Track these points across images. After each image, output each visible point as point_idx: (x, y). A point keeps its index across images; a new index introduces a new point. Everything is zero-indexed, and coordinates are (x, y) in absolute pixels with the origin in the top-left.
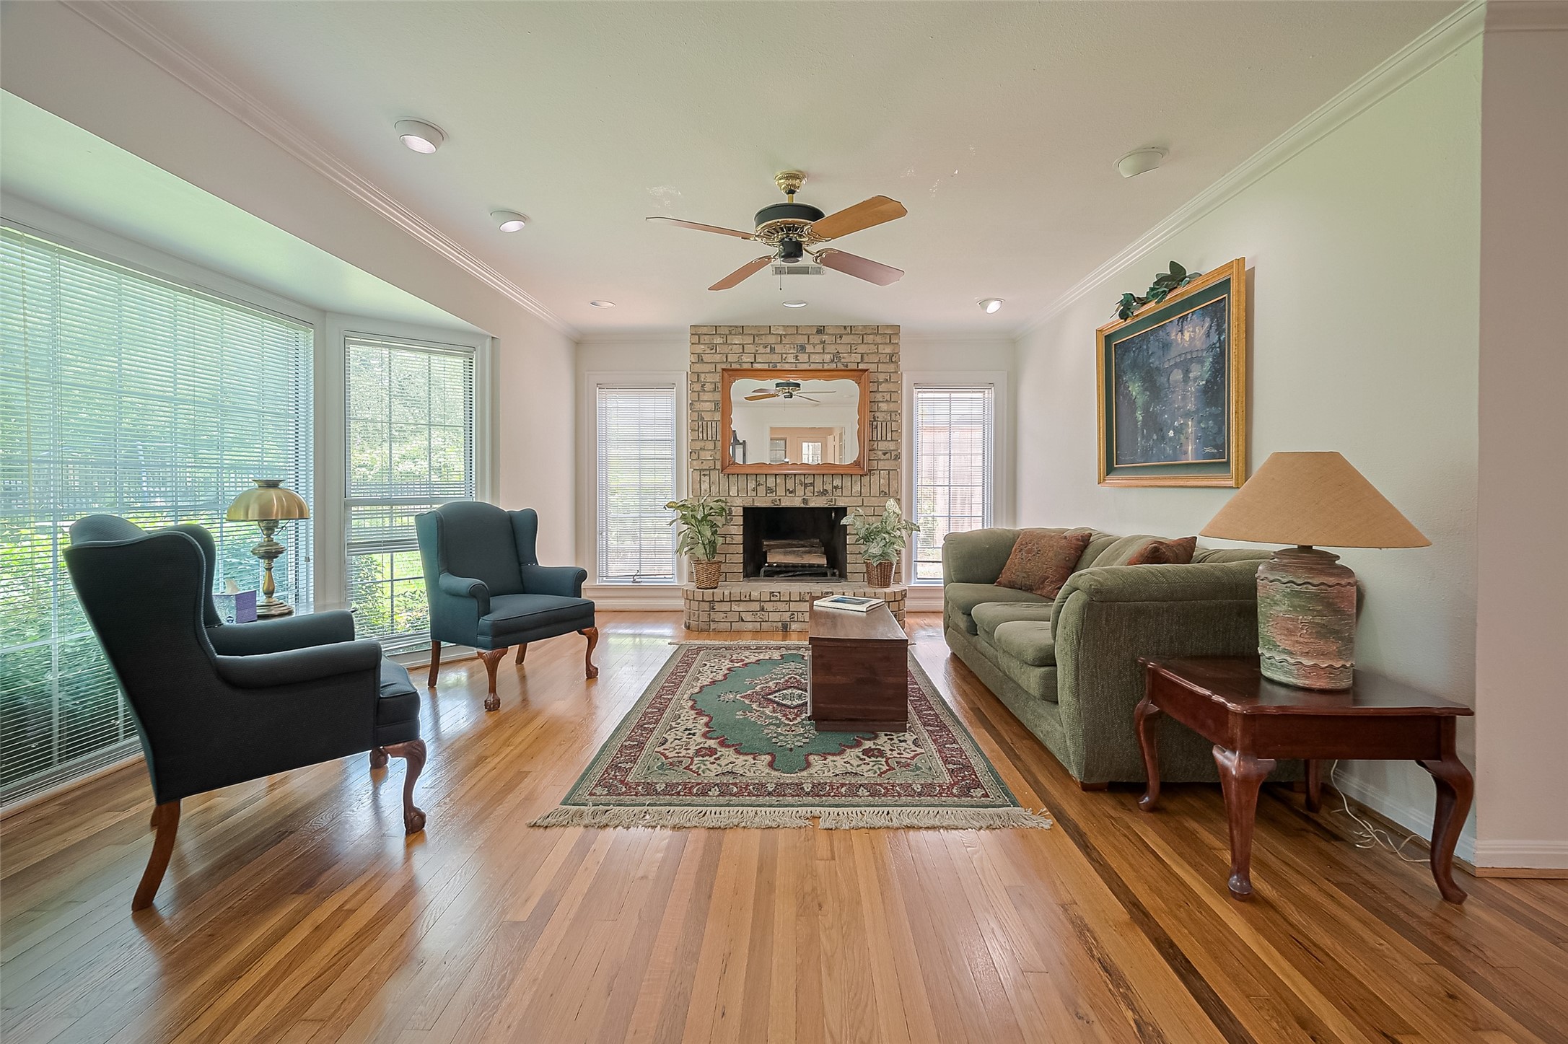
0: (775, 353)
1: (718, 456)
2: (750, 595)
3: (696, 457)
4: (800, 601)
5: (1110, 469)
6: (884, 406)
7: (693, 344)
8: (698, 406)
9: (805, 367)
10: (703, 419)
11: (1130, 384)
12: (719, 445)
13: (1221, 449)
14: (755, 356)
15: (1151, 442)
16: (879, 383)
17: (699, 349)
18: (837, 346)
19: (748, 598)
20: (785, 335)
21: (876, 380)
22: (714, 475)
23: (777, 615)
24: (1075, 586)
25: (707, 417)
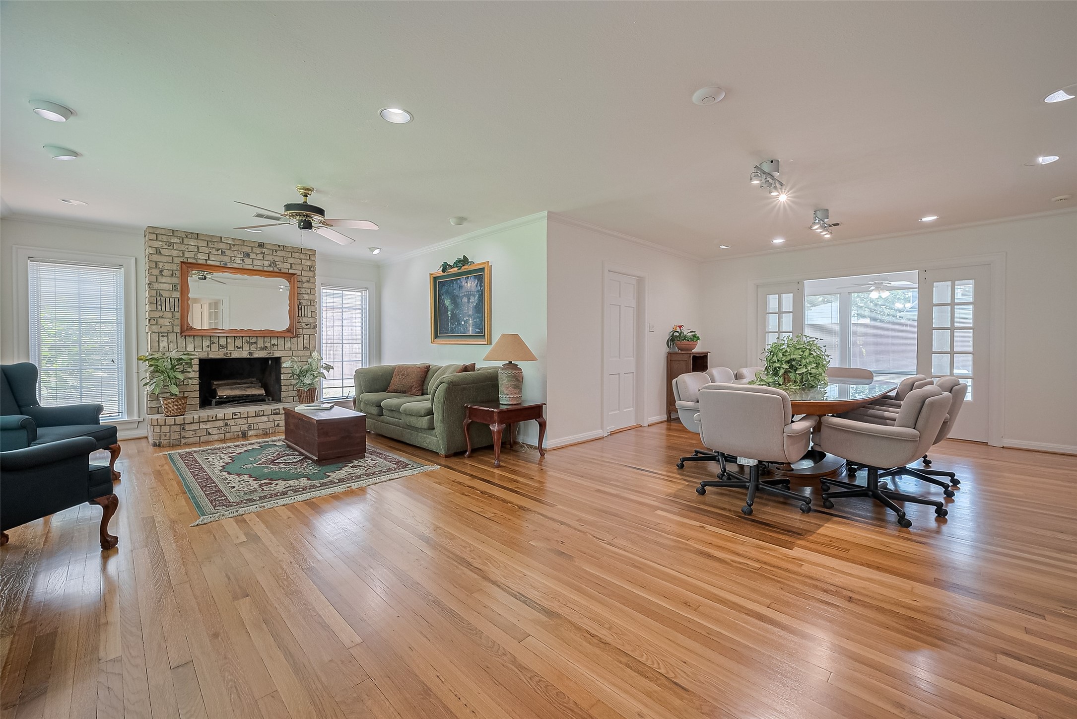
0: (225, 255)
1: (177, 322)
2: (216, 417)
3: (155, 322)
4: (256, 416)
5: (436, 337)
6: (306, 297)
7: (150, 240)
8: (156, 286)
9: (250, 267)
10: (161, 295)
11: (445, 300)
12: (178, 315)
13: (482, 330)
14: (209, 255)
15: (455, 326)
16: (303, 283)
17: (158, 244)
18: (273, 257)
19: (214, 419)
20: (234, 245)
21: (301, 280)
22: (172, 337)
23: (236, 428)
24: (442, 382)
25: (165, 294)
